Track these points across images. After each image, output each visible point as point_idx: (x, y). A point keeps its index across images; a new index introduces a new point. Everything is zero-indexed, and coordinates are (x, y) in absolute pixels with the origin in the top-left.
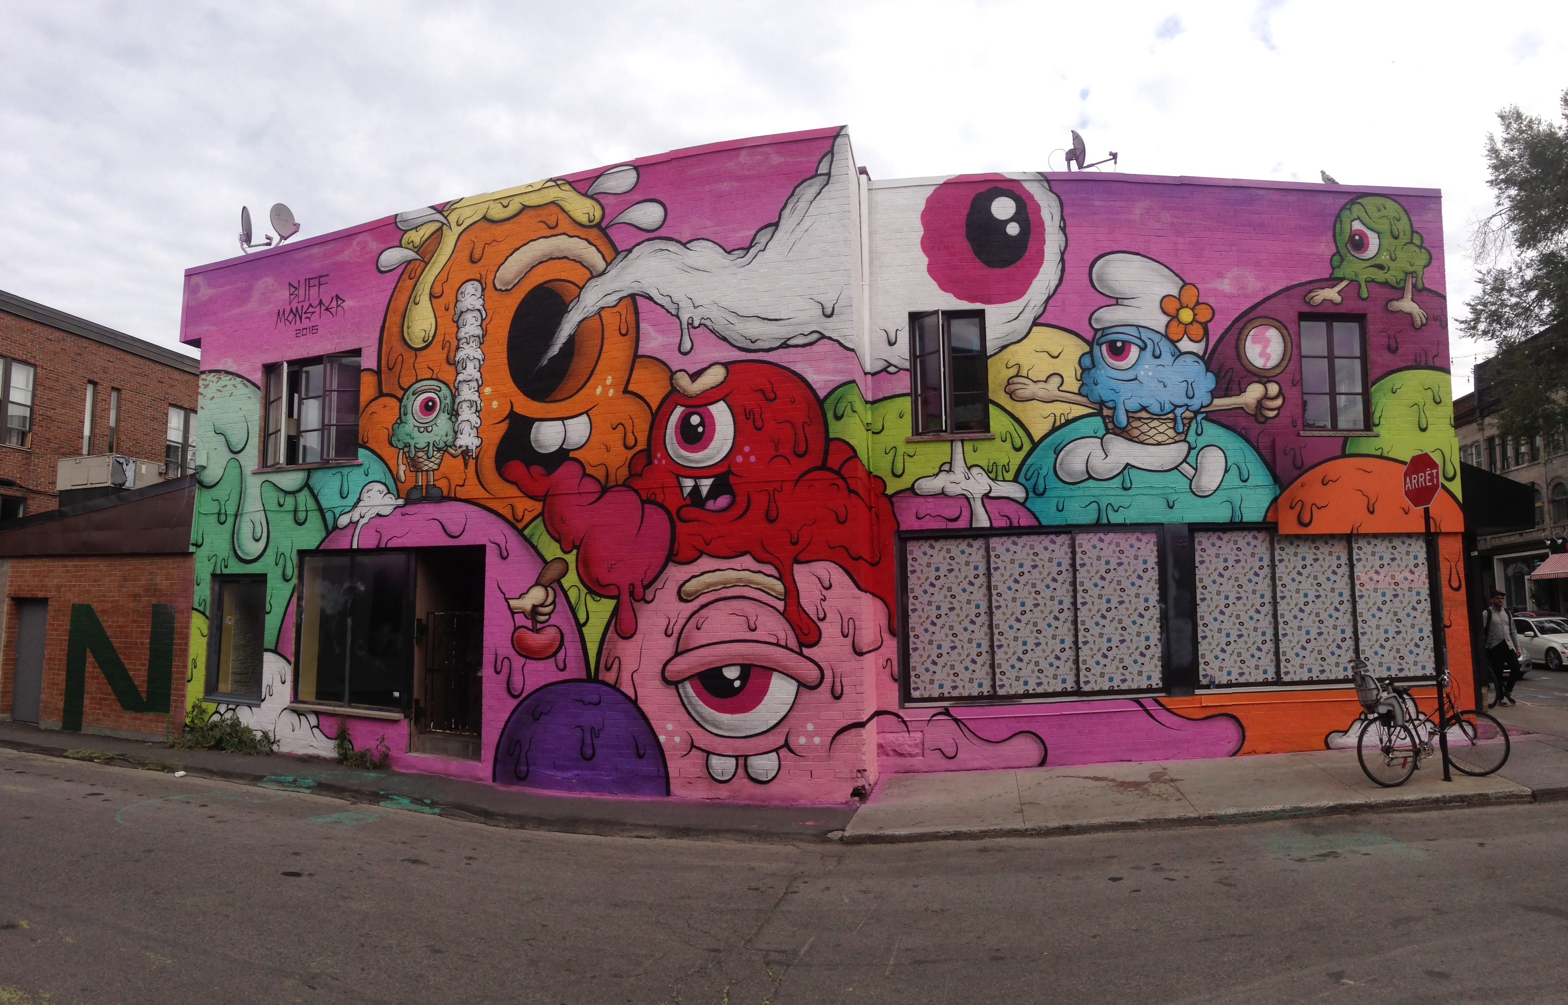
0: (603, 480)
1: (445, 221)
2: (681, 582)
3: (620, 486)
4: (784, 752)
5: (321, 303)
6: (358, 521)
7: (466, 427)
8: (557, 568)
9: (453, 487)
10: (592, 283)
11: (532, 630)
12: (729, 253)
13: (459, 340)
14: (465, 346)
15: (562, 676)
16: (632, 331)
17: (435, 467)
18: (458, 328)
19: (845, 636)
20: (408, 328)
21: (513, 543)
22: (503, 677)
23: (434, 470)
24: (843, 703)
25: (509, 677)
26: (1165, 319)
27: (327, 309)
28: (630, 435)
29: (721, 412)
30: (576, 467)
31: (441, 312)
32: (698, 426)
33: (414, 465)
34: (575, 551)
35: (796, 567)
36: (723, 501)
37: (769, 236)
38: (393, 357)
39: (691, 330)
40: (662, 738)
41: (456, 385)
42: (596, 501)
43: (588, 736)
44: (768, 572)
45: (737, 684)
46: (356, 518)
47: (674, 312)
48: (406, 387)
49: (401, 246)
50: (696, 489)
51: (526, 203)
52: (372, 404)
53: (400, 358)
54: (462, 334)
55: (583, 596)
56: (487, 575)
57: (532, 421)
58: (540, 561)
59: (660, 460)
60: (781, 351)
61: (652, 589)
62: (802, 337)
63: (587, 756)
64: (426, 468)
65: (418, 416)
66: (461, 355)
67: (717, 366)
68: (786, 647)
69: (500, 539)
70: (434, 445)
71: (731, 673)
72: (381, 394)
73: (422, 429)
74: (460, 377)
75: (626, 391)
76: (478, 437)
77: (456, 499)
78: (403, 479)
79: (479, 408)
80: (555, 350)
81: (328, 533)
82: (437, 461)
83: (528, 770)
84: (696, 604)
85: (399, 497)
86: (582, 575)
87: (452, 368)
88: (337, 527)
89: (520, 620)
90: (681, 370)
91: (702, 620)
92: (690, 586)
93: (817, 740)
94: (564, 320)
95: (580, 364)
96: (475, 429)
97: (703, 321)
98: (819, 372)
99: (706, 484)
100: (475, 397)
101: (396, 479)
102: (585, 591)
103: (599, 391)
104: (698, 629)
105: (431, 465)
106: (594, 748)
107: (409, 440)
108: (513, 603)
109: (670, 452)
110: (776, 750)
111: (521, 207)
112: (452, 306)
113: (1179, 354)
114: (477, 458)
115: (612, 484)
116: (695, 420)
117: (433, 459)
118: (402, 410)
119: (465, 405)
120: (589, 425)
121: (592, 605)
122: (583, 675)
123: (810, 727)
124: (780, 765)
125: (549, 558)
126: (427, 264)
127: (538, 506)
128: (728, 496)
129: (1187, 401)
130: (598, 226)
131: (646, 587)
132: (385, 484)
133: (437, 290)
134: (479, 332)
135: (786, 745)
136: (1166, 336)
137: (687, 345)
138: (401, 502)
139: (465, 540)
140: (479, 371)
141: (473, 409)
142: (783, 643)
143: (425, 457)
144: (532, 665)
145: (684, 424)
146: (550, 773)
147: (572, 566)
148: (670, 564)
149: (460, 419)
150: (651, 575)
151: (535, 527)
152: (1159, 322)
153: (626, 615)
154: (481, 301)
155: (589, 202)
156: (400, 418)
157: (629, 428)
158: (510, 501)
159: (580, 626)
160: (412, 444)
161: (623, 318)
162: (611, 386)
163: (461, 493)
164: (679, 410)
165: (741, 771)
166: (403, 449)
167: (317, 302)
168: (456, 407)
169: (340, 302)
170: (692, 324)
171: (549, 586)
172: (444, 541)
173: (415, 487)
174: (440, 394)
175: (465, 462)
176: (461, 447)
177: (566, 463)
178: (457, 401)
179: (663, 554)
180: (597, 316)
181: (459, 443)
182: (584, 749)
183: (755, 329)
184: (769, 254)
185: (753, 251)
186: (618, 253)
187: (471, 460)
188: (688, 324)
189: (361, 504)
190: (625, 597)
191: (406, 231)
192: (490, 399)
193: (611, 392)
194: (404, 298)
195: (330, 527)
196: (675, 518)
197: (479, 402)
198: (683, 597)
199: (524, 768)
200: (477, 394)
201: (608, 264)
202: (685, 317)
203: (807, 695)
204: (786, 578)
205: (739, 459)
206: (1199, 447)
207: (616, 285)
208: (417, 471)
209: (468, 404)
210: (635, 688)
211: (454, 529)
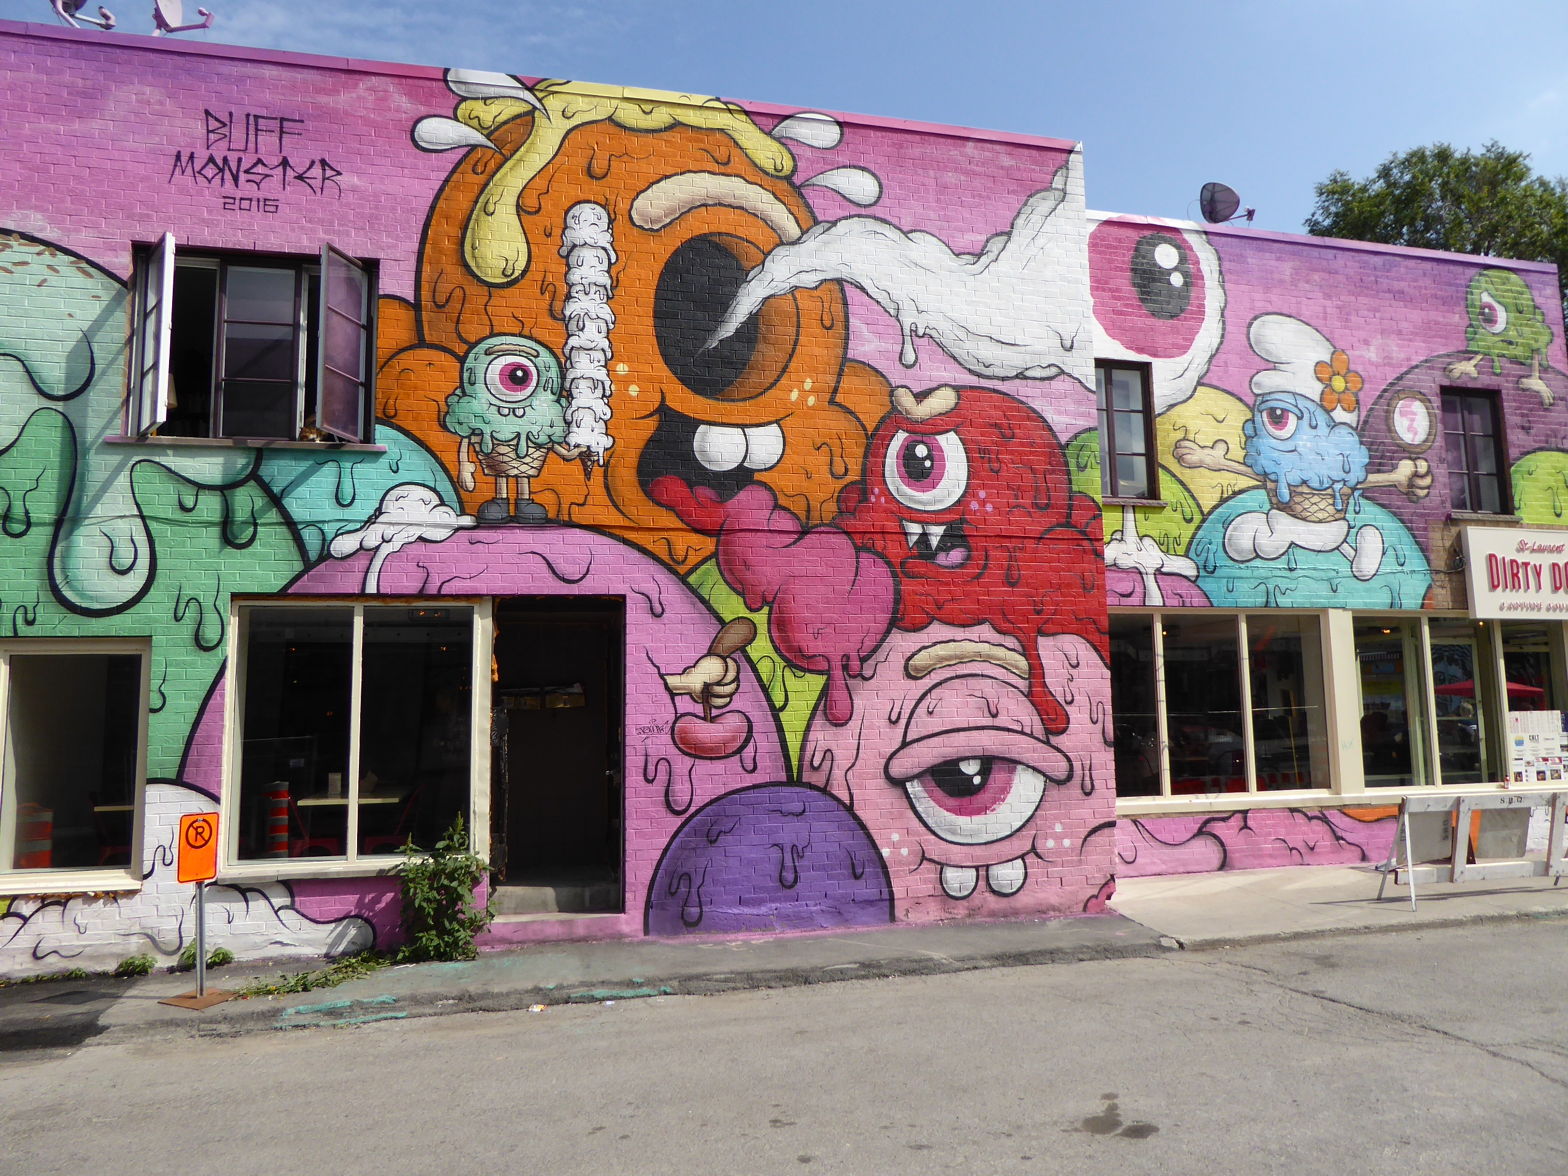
0: (802, 515)
1: (538, 105)
2: (909, 654)
3: (826, 525)
4: (1031, 859)
5: (285, 163)
6: (378, 548)
7: (587, 418)
8: (741, 630)
9: (565, 507)
10: (781, 251)
11: (704, 719)
12: (957, 255)
13: (570, 286)
14: (581, 295)
15: (749, 780)
16: (839, 325)
17: (532, 472)
18: (569, 267)
19: (1095, 723)
20: (473, 248)
21: (671, 593)
22: (659, 787)
23: (529, 477)
24: (1093, 800)
25: (668, 785)
26: (1319, 387)
27: (300, 177)
28: (837, 460)
29: (951, 445)
30: (764, 494)
31: (537, 236)
32: (926, 458)
33: (492, 465)
34: (766, 609)
35: (1042, 641)
36: (956, 556)
37: (1001, 246)
38: (444, 288)
39: (915, 339)
40: (885, 852)
41: (567, 351)
42: (794, 543)
43: (788, 857)
44: (1011, 646)
45: (977, 780)
46: (372, 541)
47: (892, 312)
48: (473, 339)
49: (456, 119)
50: (924, 536)
51: (681, 119)
52: (402, 355)
53: (458, 293)
54: (575, 276)
55: (779, 673)
56: (629, 639)
57: (695, 424)
58: (714, 621)
59: (878, 497)
60: (1017, 381)
61: (872, 662)
62: (1039, 369)
63: (787, 884)
64: (515, 472)
65: (497, 389)
66: (572, 308)
67: (948, 389)
68: (1031, 735)
69: (651, 588)
70: (528, 438)
71: (970, 768)
72: (421, 343)
73: (506, 411)
74: (573, 342)
75: (832, 402)
76: (607, 434)
77: (571, 525)
78: (470, 485)
79: (608, 393)
80: (728, 330)
81: (308, 566)
82: (536, 464)
83: (701, 911)
84: (927, 682)
85: (463, 512)
86: (777, 642)
87: (560, 325)
88: (330, 556)
89: (684, 704)
90: (903, 387)
91: (934, 702)
92: (920, 660)
93: (1067, 843)
94: (742, 292)
95: (768, 354)
96: (602, 423)
97: (928, 331)
98: (1059, 413)
99: (936, 532)
100: (602, 375)
101: (456, 484)
102: (783, 664)
103: (794, 395)
104: (931, 713)
105: (524, 468)
106: (796, 871)
107: (478, 424)
108: (672, 681)
109: (890, 487)
110: (1022, 857)
111: (672, 121)
112: (557, 232)
113: (1333, 425)
114: (606, 465)
115: (815, 522)
116: (921, 451)
117: (527, 460)
118: (466, 375)
119: (583, 385)
120: (781, 439)
121: (792, 682)
122: (782, 776)
123: (1058, 828)
124: (1026, 873)
125: (728, 617)
126: (506, 160)
127: (708, 544)
128: (962, 549)
129: (1344, 475)
130: (788, 178)
131: (863, 660)
132: (434, 490)
133: (531, 202)
134: (606, 280)
135: (1033, 849)
136: (1322, 406)
137: (910, 358)
138: (467, 521)
139: (591, 586)
140: (607, 337)
141: (599, 392)
142: (1028, 730)
143: (513, 455)
144: (703, 767)
145: (907, 456)
146: (736, 911)
147: (762, 629)
148: (894, 630)
149: (575, 403)
150: (869, 644)
151: (706, 573)
152: (1315, 389)
153: (839, 695)
154: (608, 237)
155: (775, 146)
156: (462, 386)
157: (837, 450)
158: (665, 534)
159: (776, 712)
160: (487, 430)
161: (826, 305)
162: (812, 391)
163: (578, 515)
164: (901, 437)
165: (982, 883)
166: (469, 437)
167: (276, 161)
168: (567, 385)
169: (329, 173)
170: (916, 331)
171: (728, 656)
172: (552, 587)
173: (494, 500)
174: (538, 361)
175: (585, 470)
176: (577, 446)
177: (750, 487)
178: (570, 375)
179: (884, 617)
180: (790, 296)
181: (573, 439)
182: (784, 874)
183: (988, 352)
184: (1002, 266)
185: (984, 260)
186: (816, 222)
187: (596, 468)
188: (911, 330)
189: (381, 519)
190: (838, 673)
191: (464, 99)
192: (626, 381)
193: (811, 400)
194: (463, 201)
195: (313, 555)
196: (899, 570)
197: (607, 383)
198: (910, 674)
199: (695, 911)
200: (604, 371)
201: (804, 232)
202: (907, 322)
203: (1054, 792)
204: (1029, 651)
205: (974, 505)
206: (1359, 525)
207: (816, 263)
208: (497, 476)
209: (590, 383)
210: (849, 789)
211: (571, 571)
